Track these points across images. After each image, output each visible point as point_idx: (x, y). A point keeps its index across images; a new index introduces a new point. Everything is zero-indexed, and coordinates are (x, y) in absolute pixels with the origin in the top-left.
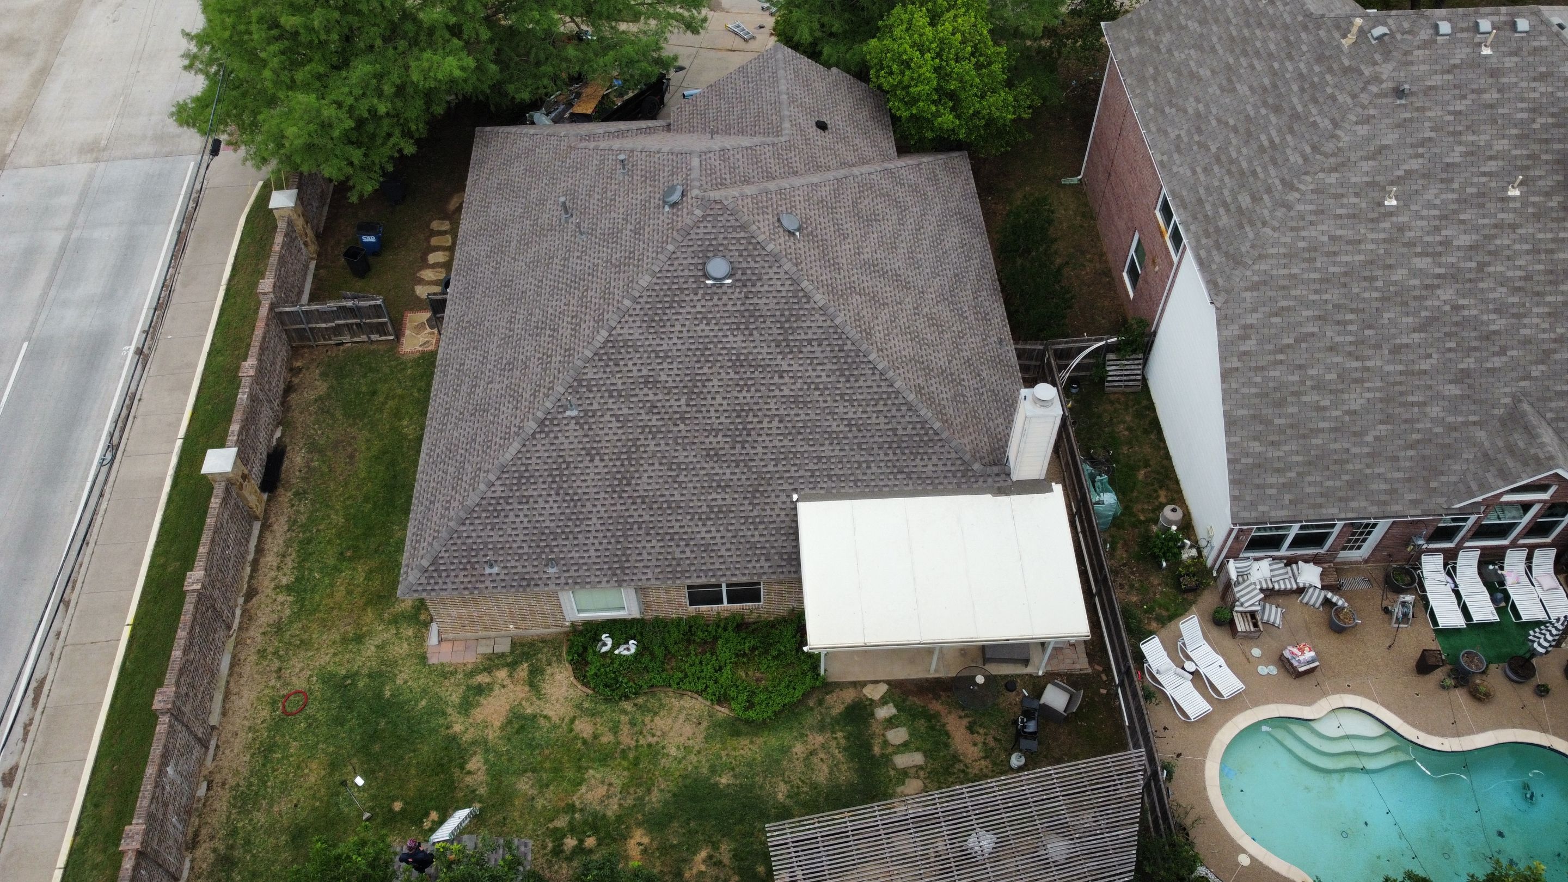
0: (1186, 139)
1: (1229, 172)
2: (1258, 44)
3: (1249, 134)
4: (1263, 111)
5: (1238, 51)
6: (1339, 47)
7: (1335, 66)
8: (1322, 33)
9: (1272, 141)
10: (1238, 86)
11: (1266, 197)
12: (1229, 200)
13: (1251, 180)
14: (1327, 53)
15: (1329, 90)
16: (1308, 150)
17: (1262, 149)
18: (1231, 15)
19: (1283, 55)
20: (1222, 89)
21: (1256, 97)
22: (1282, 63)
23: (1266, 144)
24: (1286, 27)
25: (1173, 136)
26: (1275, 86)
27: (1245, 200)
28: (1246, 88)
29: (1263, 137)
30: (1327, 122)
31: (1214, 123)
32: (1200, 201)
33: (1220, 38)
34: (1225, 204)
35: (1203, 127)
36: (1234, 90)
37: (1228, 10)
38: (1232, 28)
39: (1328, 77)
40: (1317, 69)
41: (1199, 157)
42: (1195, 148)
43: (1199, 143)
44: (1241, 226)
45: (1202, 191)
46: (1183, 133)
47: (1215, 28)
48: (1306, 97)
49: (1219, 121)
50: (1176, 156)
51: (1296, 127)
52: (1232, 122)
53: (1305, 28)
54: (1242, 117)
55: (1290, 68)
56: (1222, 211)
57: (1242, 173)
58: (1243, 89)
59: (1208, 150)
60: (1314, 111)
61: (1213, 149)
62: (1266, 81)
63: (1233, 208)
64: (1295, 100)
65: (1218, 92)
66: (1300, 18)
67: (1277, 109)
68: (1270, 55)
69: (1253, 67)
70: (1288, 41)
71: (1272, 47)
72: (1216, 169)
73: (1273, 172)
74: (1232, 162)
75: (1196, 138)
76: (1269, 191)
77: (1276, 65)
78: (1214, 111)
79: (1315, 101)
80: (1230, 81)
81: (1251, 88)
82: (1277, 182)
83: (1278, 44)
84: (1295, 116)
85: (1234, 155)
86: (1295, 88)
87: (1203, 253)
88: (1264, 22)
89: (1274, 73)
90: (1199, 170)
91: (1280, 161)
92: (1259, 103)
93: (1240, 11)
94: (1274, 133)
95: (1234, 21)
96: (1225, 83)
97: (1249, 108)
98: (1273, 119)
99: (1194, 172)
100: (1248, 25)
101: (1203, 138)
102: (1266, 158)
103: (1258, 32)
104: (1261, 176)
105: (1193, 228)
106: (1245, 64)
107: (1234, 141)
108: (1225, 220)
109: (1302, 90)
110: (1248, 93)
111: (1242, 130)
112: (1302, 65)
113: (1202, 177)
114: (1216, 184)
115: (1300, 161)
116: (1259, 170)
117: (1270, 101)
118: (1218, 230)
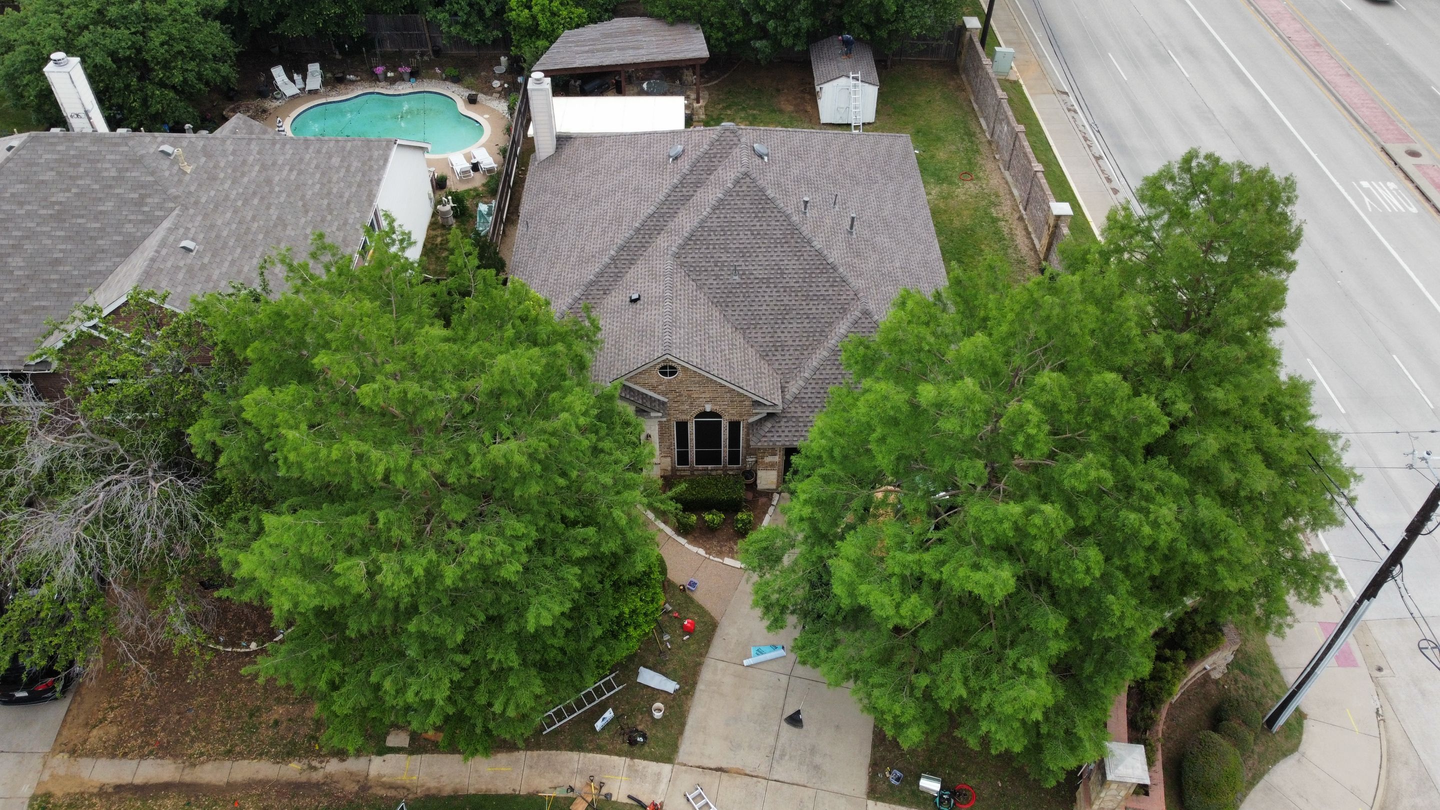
0: (336, 224)
1: (329, 182)
2: (234, 226)
3: (298, 187)
4: (277, 189)
5: (250, 237)
6: (194, 172)
7: (211, 165)
8: (192, 189)
9: (291, 170)
10: (274, 217)
11: (324, 151)
12: (343, 170)
13: (322, 166)
14: (206, 176)
15: (231, 158)
16: (278, 146)
17: (300, 172)
18: (227, 264)
19: (229, 203)
20: (285, 226)
21: (271, 201)
22: (235, 200)
23: (295, 173)
24: (206, 216)
25: (342, 234)
26: (254, 193)
27: (336, 161)
28: (271, 211)
29: (293, 177)
30: (252, 147)
31: (311, 214)
32: (359, 186)
33: (251, 258)
34: (348, 171)
35: (319, 219)
36: (279, 218)
37: (224, 270)
38: (236, 255)
39: (222, 164)
40: (222, 175)
41: (338, 206)
42: (335, 213)
43: (331, 214)
44: (350, 152)
45: (354, 189)
46: (334, 228)
47: (246, 269)
48: (246, 169)
49: (307, 212)
50: (351, 221)
51: (270, 163)
52: (300, 203)
53: (196, 203)
54: (292, 199)
55: (234, 192)
56: (353, 169)
57: (323, 174)
58: (274, 213)
59: (329, 204)
60: (251, 158)
61: (326, 202)
62: (256, 201)
63: (346, 164)
64: (254, 174)
65: (289, 228)
66: (191, 211)
67: (269, 181)
68: (235, 212)
69: (254, 218)
70: (216, 207)
71: (228, 215)
72: (335, 191)
73: (308, 157)
74: (323, 184)
75: (329, 218)
76: (319, 152)
77: (240, 203)
78: (303, 220)
79: (244, 162)
80: (275, 226)
81: (268, 208)
82: (310, 151)
83: (224, 213)
84: (264, 167)
85: (318, 186)
86: (246, 180)
87: (381, 163)
88: (213, 235)
89: (246, 202)
90: (345, 200)
91: (298, 157)
92: (274, 195)
93: (218, 260)
94: (285, 173)
95: (230, 258)
96: (279, 228)
97: (282, 200)
98: (277, 178)
99: (348, 203)
100: (225, 244)
101: (326, 213)
102: (303, 167)
103: (225, 233)
104: (315, 162)
105: (376, 178)
106: (256, 225)
107: (310, 193)
108: (356, 164)
109: (243, 175)
110: (273, 207)
111: (300, 193)
112: (226, 186)
113: (347, 195)
114: (342, 184)
115: (288, 146)
116: (313, 166)
117: (267, 189)
118: (364, 164)
